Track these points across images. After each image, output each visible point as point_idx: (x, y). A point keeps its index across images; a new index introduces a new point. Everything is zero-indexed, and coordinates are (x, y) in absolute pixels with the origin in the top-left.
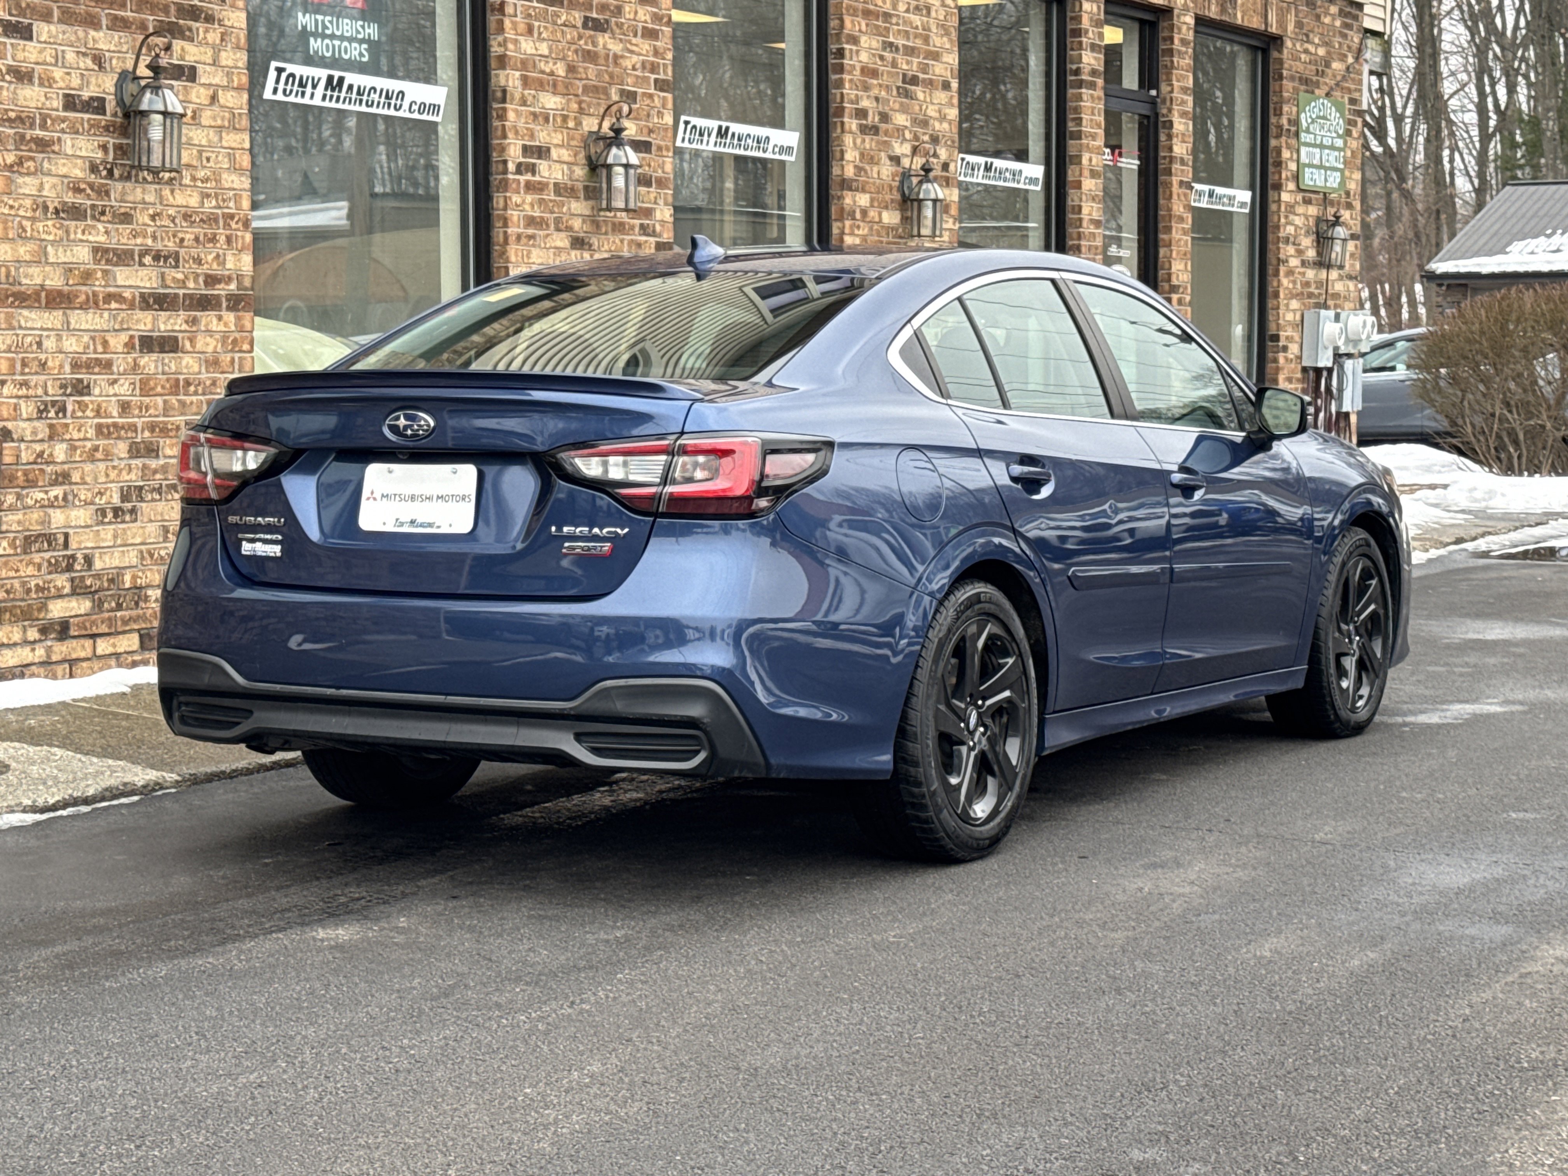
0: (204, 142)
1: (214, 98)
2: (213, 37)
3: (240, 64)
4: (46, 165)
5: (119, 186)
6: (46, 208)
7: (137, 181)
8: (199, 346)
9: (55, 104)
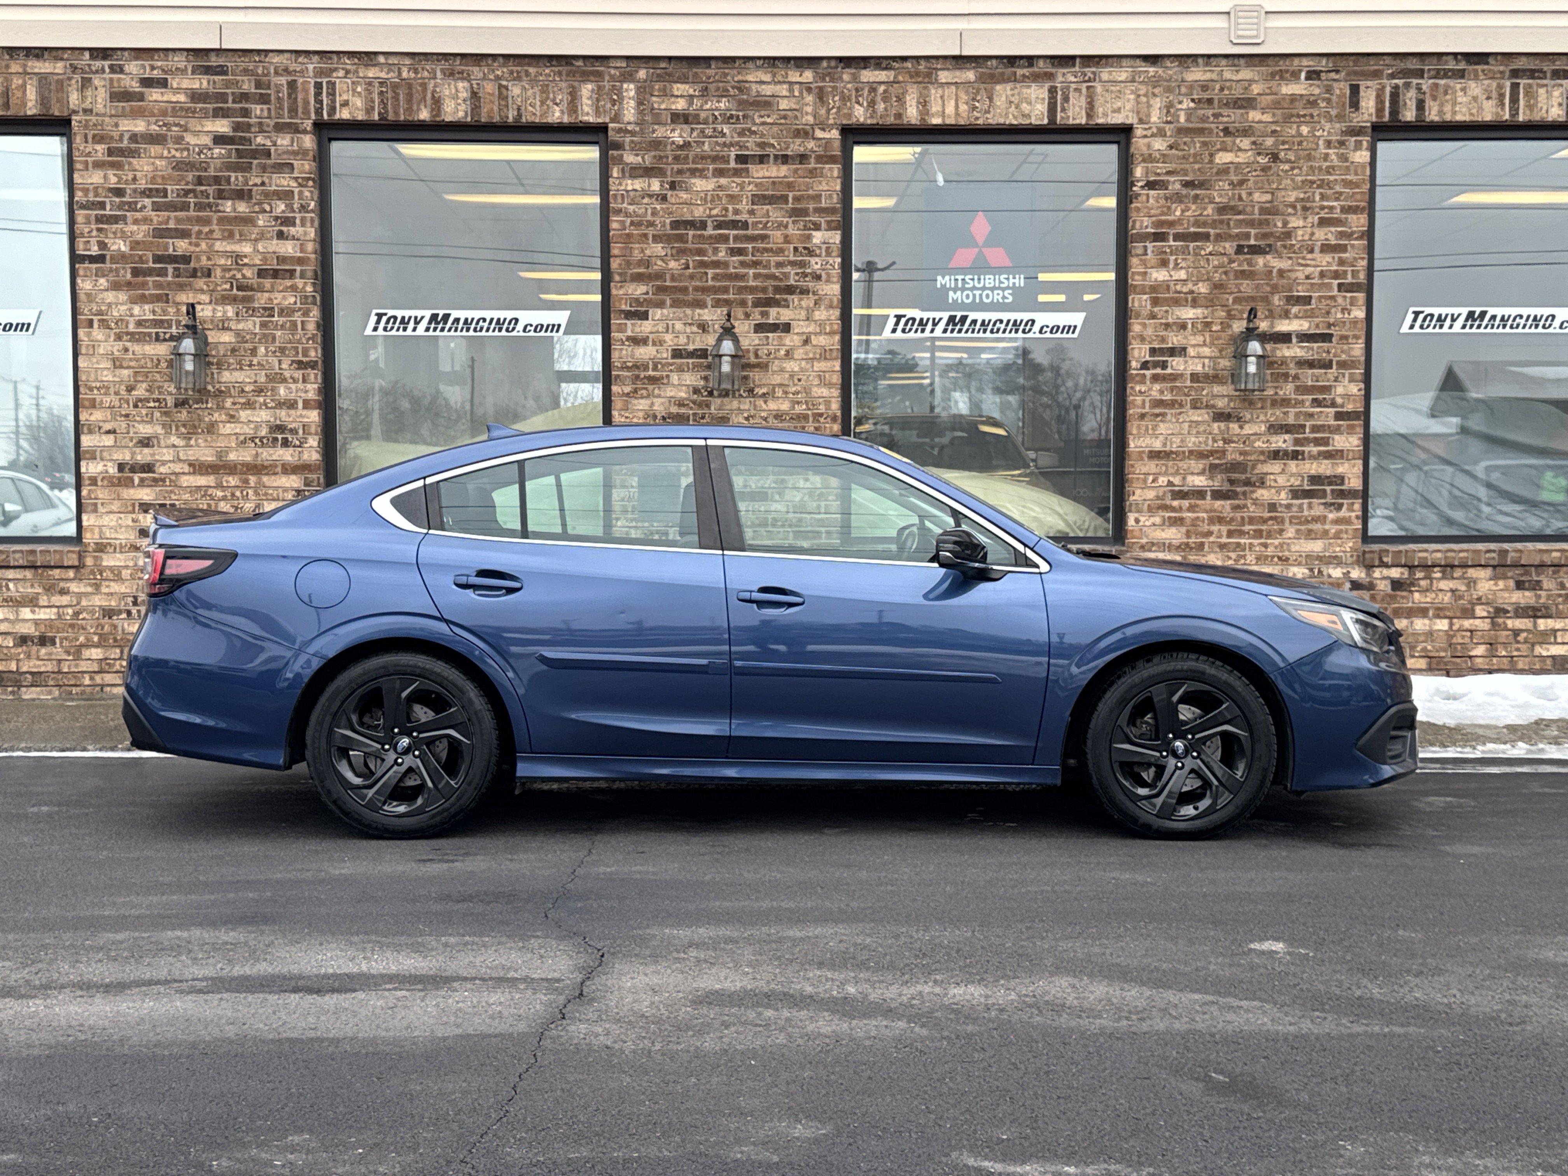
0: (796, 369)
1: (806, 342)
2: (808, 301)
3: (833, 318)
4: (656, 391)
5: (719, 401)
6: (655, 417)
7: (734, 397)
8: (787, 497)
9: (665, 355)
